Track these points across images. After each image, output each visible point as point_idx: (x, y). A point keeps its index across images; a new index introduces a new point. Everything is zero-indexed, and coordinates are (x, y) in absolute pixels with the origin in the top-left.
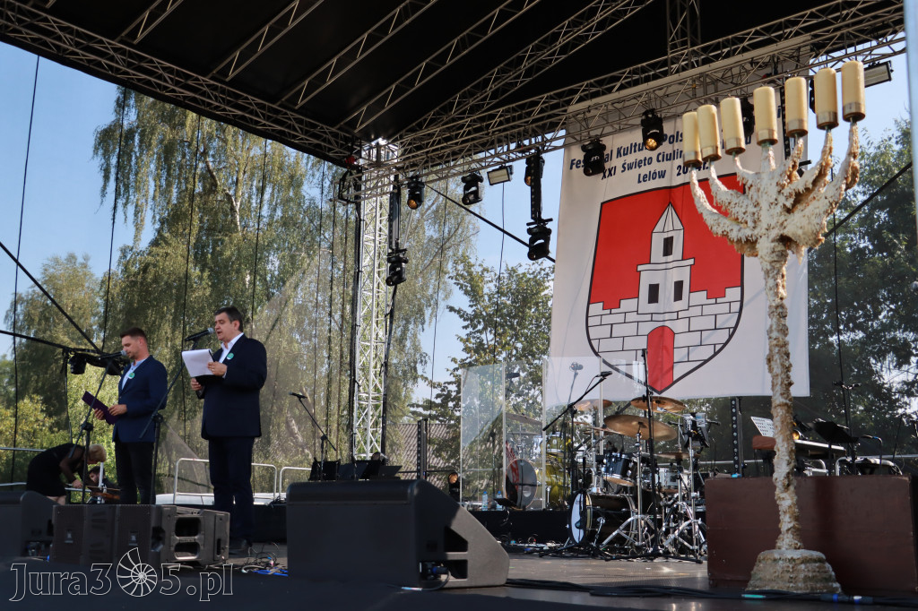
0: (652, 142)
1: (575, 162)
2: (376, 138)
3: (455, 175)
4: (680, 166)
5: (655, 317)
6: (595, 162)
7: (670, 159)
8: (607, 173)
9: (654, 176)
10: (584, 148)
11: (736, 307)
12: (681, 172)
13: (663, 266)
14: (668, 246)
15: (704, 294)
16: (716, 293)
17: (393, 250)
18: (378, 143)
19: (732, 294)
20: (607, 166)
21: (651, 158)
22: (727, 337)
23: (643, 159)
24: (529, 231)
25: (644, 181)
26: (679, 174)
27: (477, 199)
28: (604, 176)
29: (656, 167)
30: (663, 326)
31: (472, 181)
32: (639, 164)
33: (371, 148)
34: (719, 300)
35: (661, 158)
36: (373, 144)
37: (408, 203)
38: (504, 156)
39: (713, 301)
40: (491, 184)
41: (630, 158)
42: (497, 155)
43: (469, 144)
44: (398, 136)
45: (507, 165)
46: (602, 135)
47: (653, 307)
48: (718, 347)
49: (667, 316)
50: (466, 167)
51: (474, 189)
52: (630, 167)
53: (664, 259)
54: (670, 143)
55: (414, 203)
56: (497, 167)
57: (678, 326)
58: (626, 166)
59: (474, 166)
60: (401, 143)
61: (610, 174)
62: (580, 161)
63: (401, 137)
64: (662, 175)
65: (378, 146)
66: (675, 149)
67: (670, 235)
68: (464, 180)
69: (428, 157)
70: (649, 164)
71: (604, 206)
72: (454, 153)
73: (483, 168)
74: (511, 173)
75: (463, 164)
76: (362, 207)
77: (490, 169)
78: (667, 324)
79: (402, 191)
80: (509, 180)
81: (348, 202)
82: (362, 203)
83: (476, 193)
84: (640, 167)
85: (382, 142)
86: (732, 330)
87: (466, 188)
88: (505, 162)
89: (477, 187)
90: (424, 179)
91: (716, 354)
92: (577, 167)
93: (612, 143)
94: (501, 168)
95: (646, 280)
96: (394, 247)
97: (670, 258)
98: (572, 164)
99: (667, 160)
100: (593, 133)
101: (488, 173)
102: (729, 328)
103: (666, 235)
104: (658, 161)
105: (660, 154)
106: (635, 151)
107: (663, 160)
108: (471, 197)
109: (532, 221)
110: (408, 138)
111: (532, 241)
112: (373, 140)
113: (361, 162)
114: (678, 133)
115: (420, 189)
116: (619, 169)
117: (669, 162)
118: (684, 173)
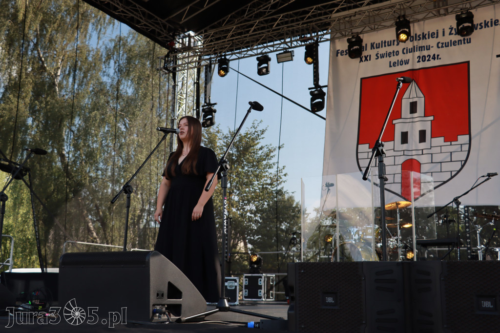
0: (403, 37)
1: (340, 51)
2: (189, 31)
3: (251, 56)
4: (419, 57)
5: (406, 153)
6: (356, 50)
7: (412, 52)
8: (364, 59)
9: (401, 63)
10: (349, 40)
11: (466, 147)
12: (421, 60)
13: (411, 120)
14: (413, 107)
15: (442, 138)
16: (450, 138)
17: (207, 103)
18: (189, 34)
19: (463, 139)
20: (365, 53)
21: (398, 51)
22: (460, 167)
23: (392, 51)
24: (311, 93)
25: (394, 66)
26: (419, 61)
27: (267, 72)
28: (361, 60)
29: (401, 57)
30: (412, 159)
31: (264, 60)
32: (389, 55)
33: (185, 37)
34: (453, 143)
35: (405, 51)
36: (186, 34)
37: (219, 73)
38: (289, 44)
39: (449, 143)
40: (278, 62)
41: (382, 51)
42: (285, 43)
43: (265, 35)
44: (203, 30)
45: (290, 50)
46: (361, 33)
47: (405, 146)
48: (453, 173)
49: (414, 153)
50: (259, 51)
51: (266, 65)
52: (382, 56)
53: (410, 116)
54: (411, 41)
55: (222, 72)
56: (282, 51)
57: (423, 159)
58: (379, 55)
59: (266, 50)
60: (205, 35)
61: (366, 59)
62: (343, 51)
63: (206, 31)
64: (407, 62)
65: (189, 36)
66: (415, 45)
67: (415, 100)
68: (258, 59)
69: (233, 43)
70: (397, 55)
71: (363, 80)
72: (253, 41)
73: (271, 52)
74: (293, 56)
75: (257, 49)
76: (177, 76)
77: (278, 52)
78: (414, 157)
79: (213, 66)
80: (292, 60)
81: (169, 71)
82: (177, 73)
83: (267, 68)
84: (390, 57)
85: (192, 33)
86: (463, 162)
87: (259, 65)
88: (290, 48)
89: (267, 64)
90: (228, 57)
91: (452, 177)
92: (341, 55)
93: (368, 39)
94: (284, 52)
95: (399, 128)
96: (208, 102)
97: (415, 115)
98: (338, 53)
99: (410, 52)
100: (355, 31)
101: (277, 55)
102: (461, 161)
103: (411, 101)
104: (404, 53)
105: (404, 49)
106: (385, 46)
107: (407, 53)
108: (264, 70)
109: (314, 86)
110: (212, 32)
111: (312, 100)
112: (187, 32)
113: (177, 46)
114: (416, 34)
115: (227, 64)
116: (373, 57)
117: (411, 54)
118: (423, 61)
